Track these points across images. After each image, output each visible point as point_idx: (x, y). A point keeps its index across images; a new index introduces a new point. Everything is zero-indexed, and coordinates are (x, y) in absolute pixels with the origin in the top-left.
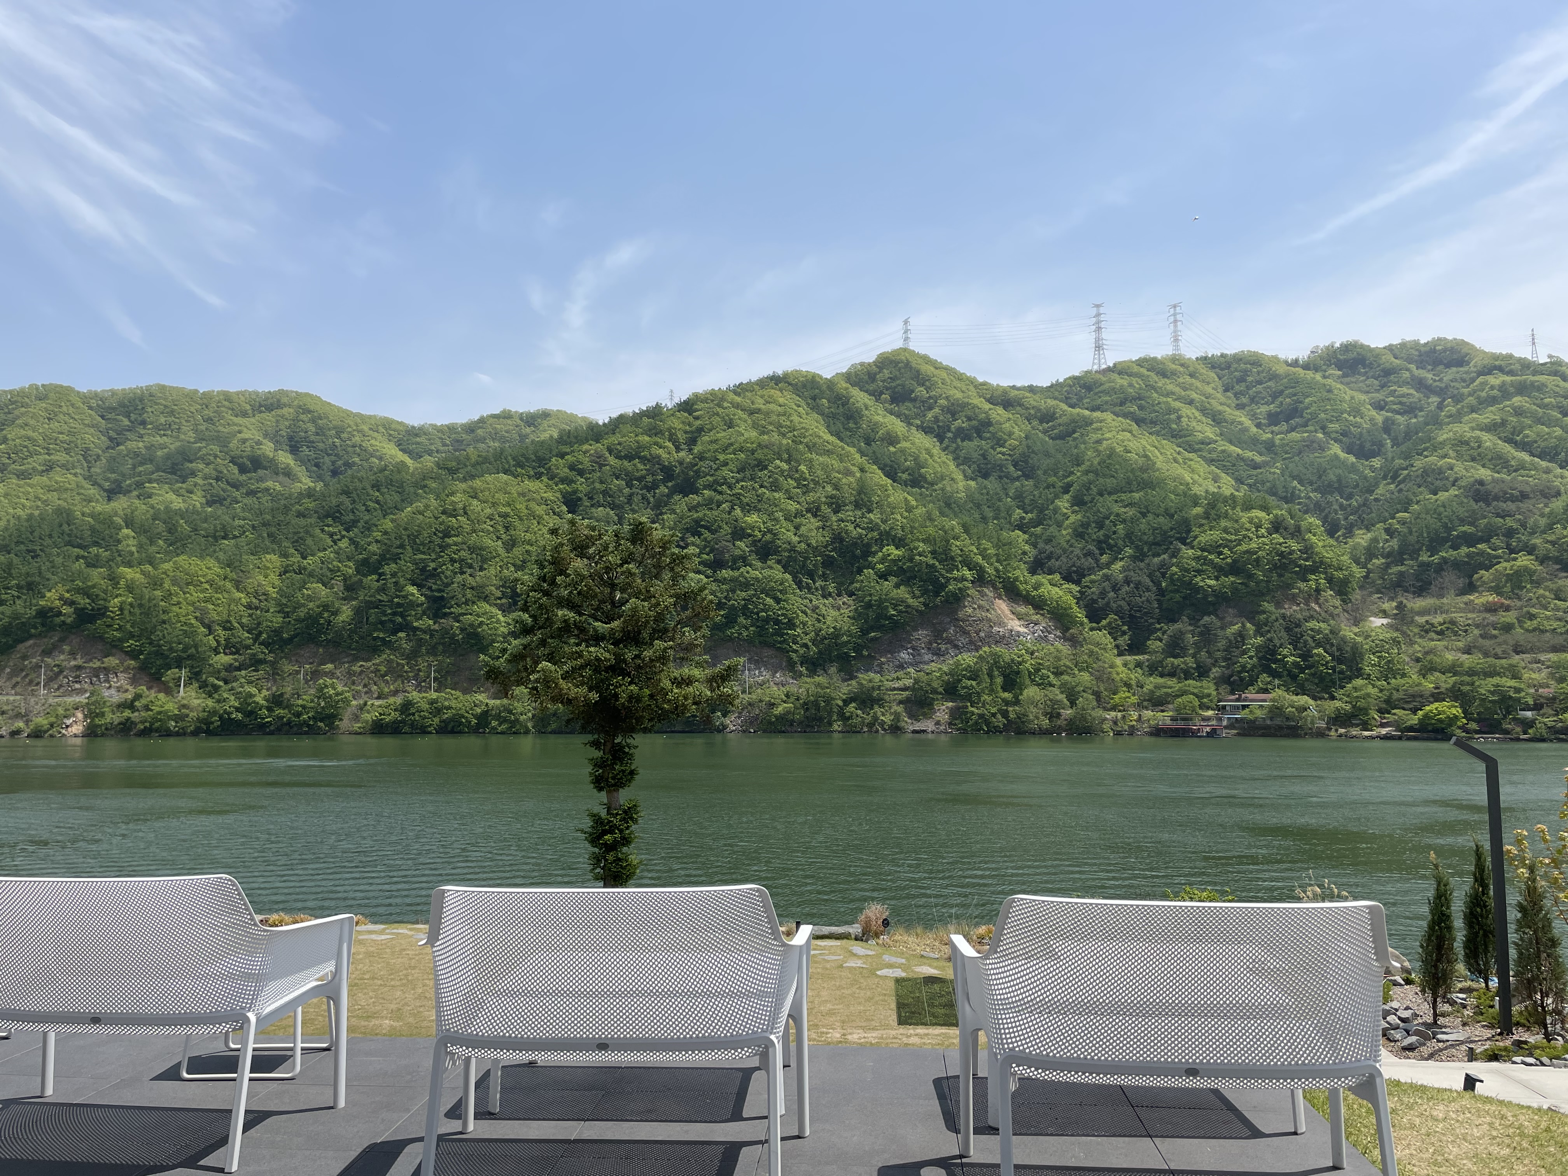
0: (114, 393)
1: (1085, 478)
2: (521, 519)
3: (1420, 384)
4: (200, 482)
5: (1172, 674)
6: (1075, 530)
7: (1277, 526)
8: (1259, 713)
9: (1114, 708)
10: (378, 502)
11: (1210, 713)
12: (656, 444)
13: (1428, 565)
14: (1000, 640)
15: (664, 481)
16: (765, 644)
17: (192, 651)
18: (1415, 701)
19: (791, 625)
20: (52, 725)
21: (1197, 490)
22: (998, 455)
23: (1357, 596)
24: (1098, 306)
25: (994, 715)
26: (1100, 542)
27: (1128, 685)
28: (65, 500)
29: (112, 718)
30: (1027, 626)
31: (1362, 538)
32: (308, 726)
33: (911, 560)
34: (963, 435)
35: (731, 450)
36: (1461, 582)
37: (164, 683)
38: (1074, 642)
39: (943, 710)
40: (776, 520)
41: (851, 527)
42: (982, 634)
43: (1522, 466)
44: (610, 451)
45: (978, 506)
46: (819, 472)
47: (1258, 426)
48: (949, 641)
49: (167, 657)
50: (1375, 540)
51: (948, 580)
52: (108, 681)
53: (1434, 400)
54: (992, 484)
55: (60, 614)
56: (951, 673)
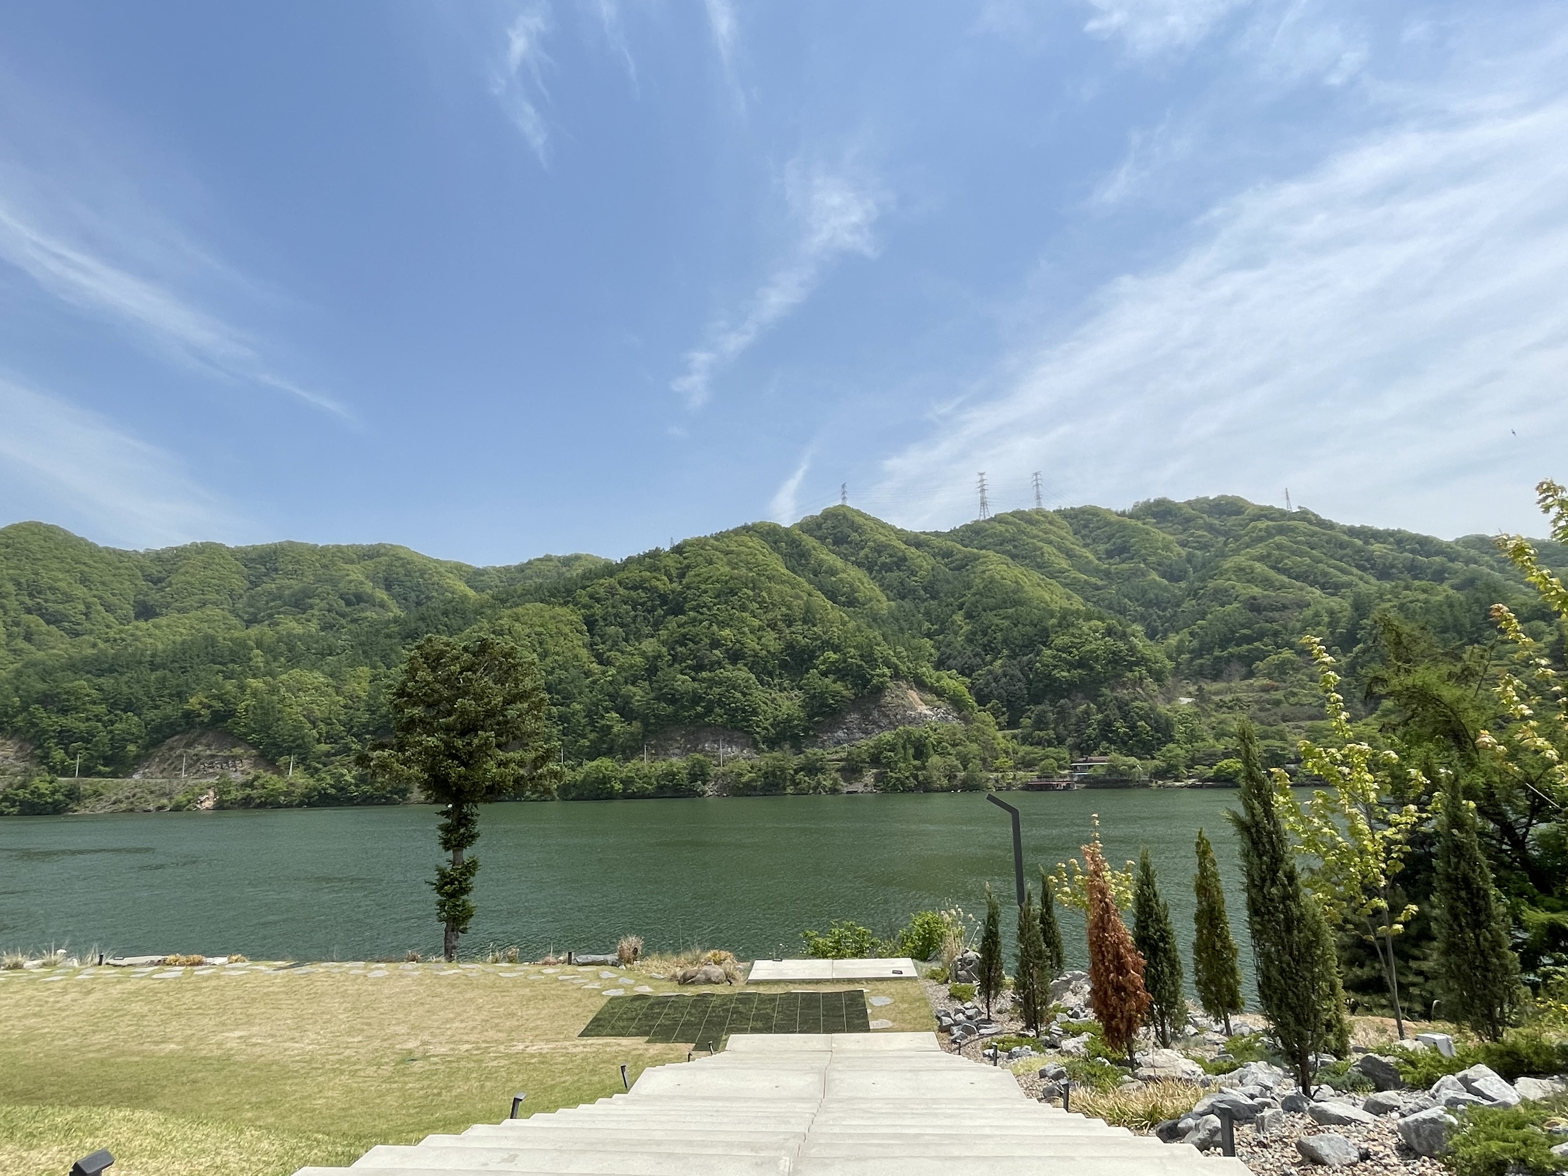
0: (254, 548)
1: (973, 599)
2: (551, 636)
3: (1211, 528)
4: (317, 613)
5: (1039, 743)
6: (967, 637)
7: (1110, 632)
8: (1101, 771)
9: (996, 770)
10: (446, 626)
11: (1066, 772)
12: (655, 578)
13: (1220, 658)
14: (912, 721)
15: (661, 606)
16: (735, 728)
17: (300, 742)
18: (1211, 758)
19: (755, 713)
20: (189, 801)
21: (1054, 607)
22: (912, 582)
23: (1170, 681)
24: (982, 474)
25: (907, 778)
26: (985, 646)
27: (1007, 753)
28: (213, 628)
29: (236, 794)
30: (932, 710)
31: (1173, 640)
32: (386, 798)
33: (845, 661)
34: (889, 569)
35: (710, 581)
36: (1244, 670)
37: (278, 767)
38: (966, 720)
39: (869, 776)
40: (743, 633)
41: (800, 638)
42: (899, 717)
43: (1282, 587)
44: (620, 583)
45: (897, 620)
46: (776, 597)
47: (1099, 559)
48: (874, 723)
49: (281, 747)
50: (1182, 641)
51: (873, 676)
52: (234, 766)
53: (1222, 539)
54: (907, 604)
55: (199, 715)
56: (875, 747)
